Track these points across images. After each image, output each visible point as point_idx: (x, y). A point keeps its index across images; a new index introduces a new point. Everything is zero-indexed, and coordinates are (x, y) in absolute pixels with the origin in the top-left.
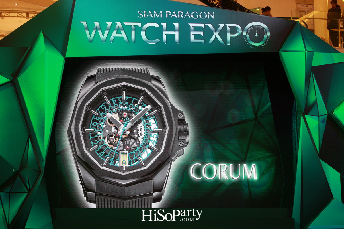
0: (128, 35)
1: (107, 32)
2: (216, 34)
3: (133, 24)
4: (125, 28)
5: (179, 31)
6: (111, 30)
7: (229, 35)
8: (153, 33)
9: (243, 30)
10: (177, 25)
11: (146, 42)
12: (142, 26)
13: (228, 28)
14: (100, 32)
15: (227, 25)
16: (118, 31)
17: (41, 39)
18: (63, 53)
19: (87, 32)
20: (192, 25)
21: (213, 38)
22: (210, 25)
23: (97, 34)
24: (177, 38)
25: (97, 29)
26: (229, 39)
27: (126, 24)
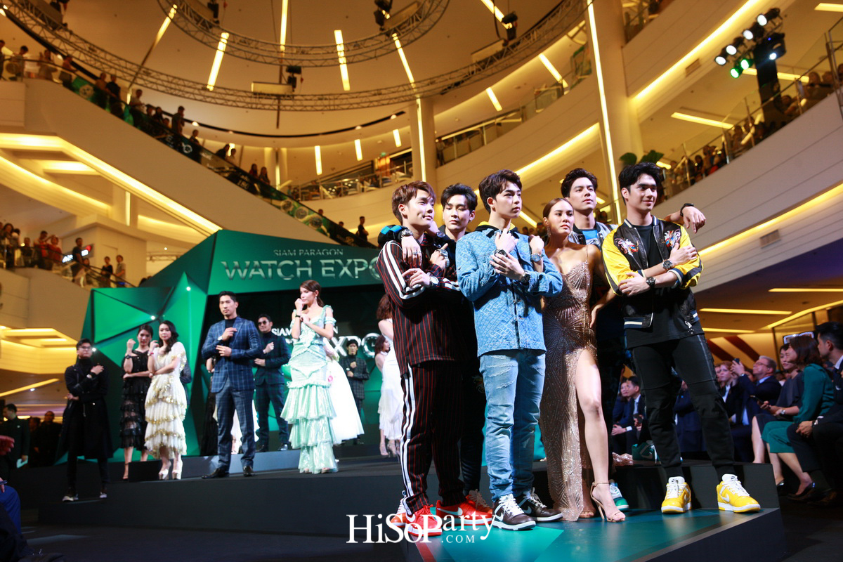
0: (266, 273)
1: (245, 271)
2: (345, 270)
3: (269, 263)
4: (261, 266)
5: (312, 266)
6: (249, 268)
7: (357, 270)
8: (287, 269)
9: (369, 264)
10: (309, 262)
11: (282, 278)
12: (278, 263)
13: (356, 263)
14: (239, 271)
15: (356, 260)
16: (256, 269)
17: (184, 278)
18: (205, 289)
19: (227, 271)
20: (323, 262)
21: (342, 273)
22: (339, 261)
23: (236, 273)
24: (310, 273)
25: (236, 268)
26: (356, 272)
27: (263, 262)
